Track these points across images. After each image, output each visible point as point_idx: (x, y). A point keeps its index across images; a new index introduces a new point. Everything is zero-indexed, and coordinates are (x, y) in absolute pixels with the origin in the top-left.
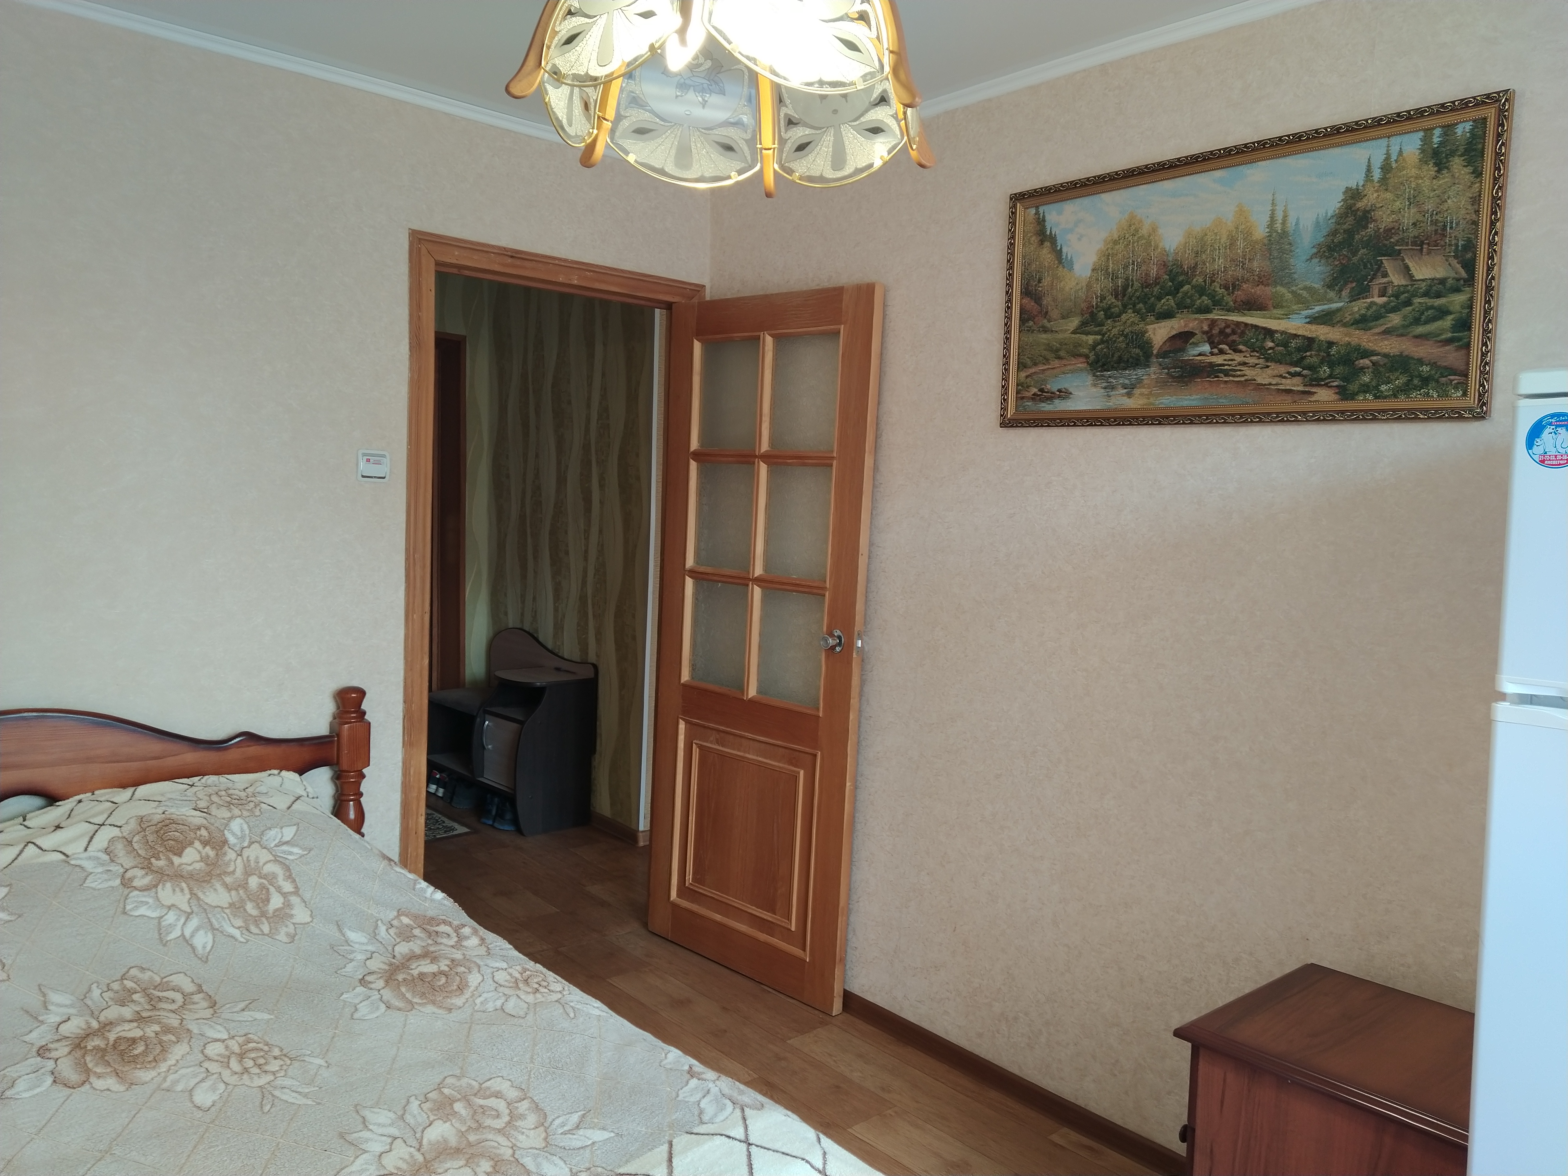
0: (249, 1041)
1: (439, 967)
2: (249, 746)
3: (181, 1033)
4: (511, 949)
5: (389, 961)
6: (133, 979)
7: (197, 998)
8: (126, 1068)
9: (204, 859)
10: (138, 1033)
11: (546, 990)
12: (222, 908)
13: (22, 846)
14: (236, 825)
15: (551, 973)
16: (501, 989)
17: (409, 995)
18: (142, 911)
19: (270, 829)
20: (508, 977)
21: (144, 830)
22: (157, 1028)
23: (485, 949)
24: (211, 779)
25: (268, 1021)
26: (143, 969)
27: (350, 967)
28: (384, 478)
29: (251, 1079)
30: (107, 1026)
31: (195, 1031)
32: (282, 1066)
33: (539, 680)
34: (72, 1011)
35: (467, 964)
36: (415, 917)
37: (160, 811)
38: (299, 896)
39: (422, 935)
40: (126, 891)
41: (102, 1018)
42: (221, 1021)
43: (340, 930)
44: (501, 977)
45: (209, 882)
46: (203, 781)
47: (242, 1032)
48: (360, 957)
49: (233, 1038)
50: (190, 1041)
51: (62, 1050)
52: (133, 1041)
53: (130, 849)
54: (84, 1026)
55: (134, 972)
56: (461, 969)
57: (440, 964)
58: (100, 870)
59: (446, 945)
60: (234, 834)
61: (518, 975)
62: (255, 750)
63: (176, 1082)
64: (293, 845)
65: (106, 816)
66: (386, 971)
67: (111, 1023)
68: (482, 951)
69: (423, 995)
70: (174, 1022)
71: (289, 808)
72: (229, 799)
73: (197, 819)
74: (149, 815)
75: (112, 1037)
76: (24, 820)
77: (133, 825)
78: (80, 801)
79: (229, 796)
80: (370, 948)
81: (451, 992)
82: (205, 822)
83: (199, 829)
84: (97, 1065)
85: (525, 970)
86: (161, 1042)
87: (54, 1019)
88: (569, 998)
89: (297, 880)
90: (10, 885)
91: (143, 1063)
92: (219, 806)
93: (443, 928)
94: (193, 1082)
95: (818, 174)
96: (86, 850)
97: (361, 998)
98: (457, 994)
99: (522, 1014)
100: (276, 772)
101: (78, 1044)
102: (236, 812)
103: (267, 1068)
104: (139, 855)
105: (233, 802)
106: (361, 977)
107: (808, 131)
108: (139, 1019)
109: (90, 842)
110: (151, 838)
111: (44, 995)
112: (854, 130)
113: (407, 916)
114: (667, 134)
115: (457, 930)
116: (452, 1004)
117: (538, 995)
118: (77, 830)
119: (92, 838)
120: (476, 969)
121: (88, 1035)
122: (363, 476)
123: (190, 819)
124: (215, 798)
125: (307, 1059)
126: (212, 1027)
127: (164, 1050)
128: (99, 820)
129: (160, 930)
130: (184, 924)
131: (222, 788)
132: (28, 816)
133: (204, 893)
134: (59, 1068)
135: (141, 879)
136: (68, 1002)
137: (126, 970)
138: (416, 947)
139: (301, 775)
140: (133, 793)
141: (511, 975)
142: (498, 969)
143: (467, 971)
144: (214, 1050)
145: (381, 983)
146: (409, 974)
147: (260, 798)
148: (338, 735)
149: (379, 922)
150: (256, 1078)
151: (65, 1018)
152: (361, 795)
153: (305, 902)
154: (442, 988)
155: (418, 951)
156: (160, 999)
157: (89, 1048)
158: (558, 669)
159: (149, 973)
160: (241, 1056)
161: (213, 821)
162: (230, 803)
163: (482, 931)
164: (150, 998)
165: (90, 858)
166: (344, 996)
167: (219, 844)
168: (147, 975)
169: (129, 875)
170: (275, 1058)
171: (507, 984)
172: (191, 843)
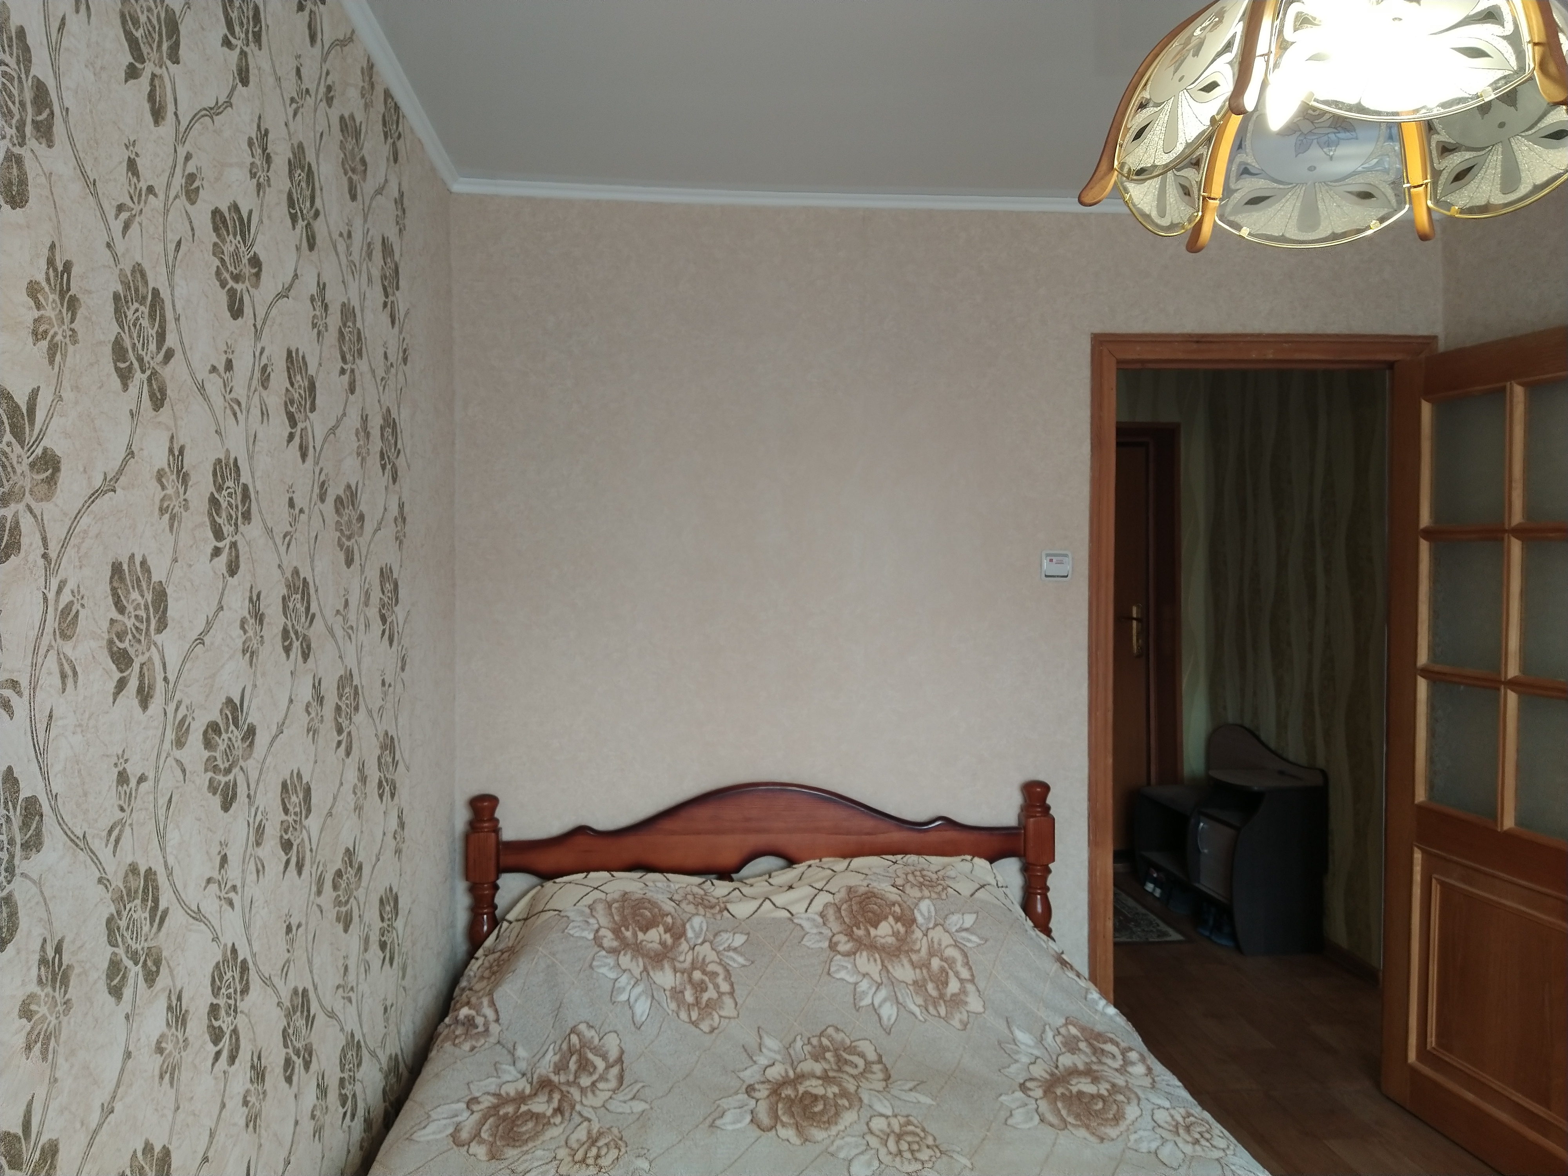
0: (909, 1123)
1: (1098, 1090)
2: (946, 830)
3: (854, 1100)
4: (1178, 1087)
5: (1052, 1071)
6: (829, 1038)
7: (876, 1068)
8: (805, 1124)
9: (896, 934)
10: (820, 1091)
11: (1208, 1144)
12: (907, 984)
13: (761, 901)
14: (925, 905)
15: (1219, 1126)
16: (1159, 1130)
17: (1064, 1113)
18: (842, 974)
19: (953, 913)
20: (1169, 1119)
21: (851, 900)
22: (836, 1089)
23: (1151, 1081)
24: (912, 858)
25: (930, 1106)
26: (837, 1030)
27: (1014, 1068)
28: (1067, 576)
29: (902, 1162)
30: (801, 1077)
31: (866, 1101)
32: (931, 1157)
33: (1256, 783)
34: (778, 1057)
35: (1128, 1093)
36: (1083, 1029)
37: (865, 884)
38: (974, 984)
39: (1088, 1050)
40: (832, 954)
41: (798, 1070)
42: (889, 1096)
43: (1009, 1028)
44: (1161, 1116)
45: (898, 957)
46: (905, 859)
47: (905, 1113)
48: (1025, 1060)
49: (896, 1116)
50: (859, 1110)
51: (763, 1092)
52: (815, 1098)
53: (838, 915)
54: (783, 1074)
55: (830, 1031)
56: (1120, 1098)
57: (1100, 1086)
58: (815, 931)
59: (1110, 1067)
60: (922, 914)
61: (1180, 1120)
62: (951, 834)
63: (840, 1148)
64: (973, 933)
65: (824, 882)
66: (1046, 1081)
67: (803, 1076)
68: (1147, 1082)
69: (1077, 1116)
70: (852, 1088)
71: (972, 895)
72: (921, 880)
73: (893, 895)
74: (856, 886)
75: (801, 1090)
76: (770, 877)
77: (843, 894)
78: (810, 866)
79: (923, 876)
80: (1036, 1052)
81: (1107, 1120)
82: (899, 899)
83: (894, 905)
84: (784, 1114)
85: (1189, 1115)
86: (836, 1105)
87: (763, 1061)
88: (1231, 1159)
89: (973, 968)
90: (748, 934)
91: (819, 1122)
92: (913, 885)
93: (1109, 1047)
94: (854, 1152)
95: (1483, 202)
96: (806, 911)
97: (1018, 1104)
98: (1112, 1123)
99: (1175, 1165)
100: (969, 857)
101: (776, 1090)
102: (926, 893)
103: (918, 1155)
104: (845, 923)
105: (927, 884)
106: (1022, 1081)
107: (1468, 155)
108: (826, 1078)
109: (810, 903)
110: (855, 908)
111: (761, 1038)
112: (1529, 141)
113: (1074, 1026)
114: (1288, 197)
115: (1124, 1052)
116: (1105, 1133)
117: (1197, 1147)
118: (803, 891)
119: (812, 901)
120: (1135, 1102)
121: (785, 1082)
122: (1046, 576)
123: (888, 895)
124: (910, 878)
125: (955, 1156)
126: (880, 1100)
127: (837, 1114)
128: (819, 885)
129: (854, 995)
130: (875, 993)
131: (918, 869)
132: (773, 874)
133: (893, 967)
134: (758, 1109)
135: (845, 945)
136: (776, 1048)
137: (824, 1027)
138: (1079, 1061)
139: (991, 863)
140: (849, 865)
141: (1172, 1117)
142: (1159, 1107)
143: (1126, 1101)
144: (878, 1124)
145: (1039, 1093)
146: (1068, 1089)
147: (949, 882)
148: (1025, 828)
149: (1047, 1027)
150: (906, 1163)
151: (771, 1062)
152: (1048, 889)
153: (979, 991)
154: (1097, 1114)
155: (1081, 1067)
156: (846, 1062)
157: (783, 1095)
158: (1281, 773)
159: (842, 1035)
160: (899, 1137)
161: (906, 899)
162: (922, 884)
163: (1152, 1060)
164: (839, 1059)
165: (808, 919)
166: (1003, 1098)
167: (909, 921)
168: (839, 1037)
169: (835, 939)
170: (928, 1147)
171: (1166, 1126)
172: (886, 918)
